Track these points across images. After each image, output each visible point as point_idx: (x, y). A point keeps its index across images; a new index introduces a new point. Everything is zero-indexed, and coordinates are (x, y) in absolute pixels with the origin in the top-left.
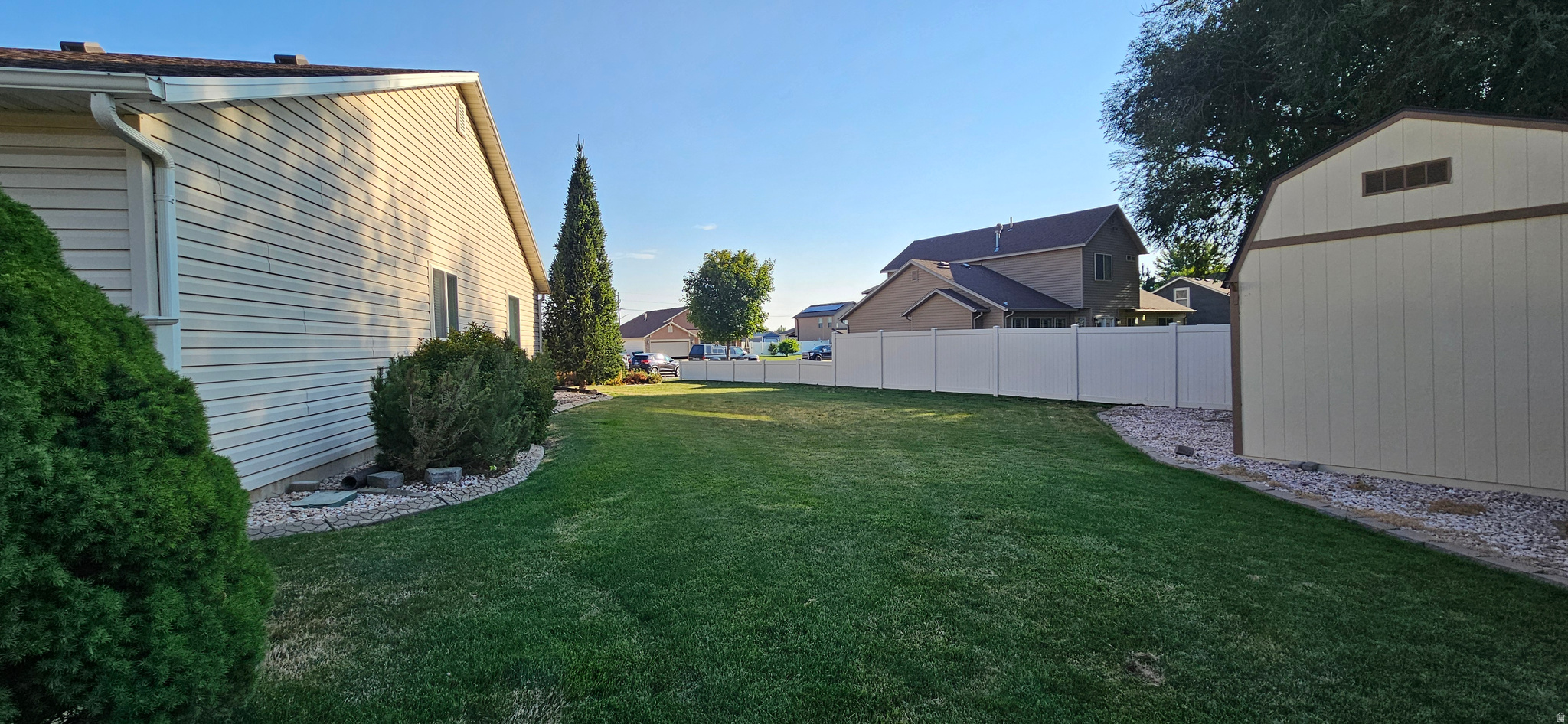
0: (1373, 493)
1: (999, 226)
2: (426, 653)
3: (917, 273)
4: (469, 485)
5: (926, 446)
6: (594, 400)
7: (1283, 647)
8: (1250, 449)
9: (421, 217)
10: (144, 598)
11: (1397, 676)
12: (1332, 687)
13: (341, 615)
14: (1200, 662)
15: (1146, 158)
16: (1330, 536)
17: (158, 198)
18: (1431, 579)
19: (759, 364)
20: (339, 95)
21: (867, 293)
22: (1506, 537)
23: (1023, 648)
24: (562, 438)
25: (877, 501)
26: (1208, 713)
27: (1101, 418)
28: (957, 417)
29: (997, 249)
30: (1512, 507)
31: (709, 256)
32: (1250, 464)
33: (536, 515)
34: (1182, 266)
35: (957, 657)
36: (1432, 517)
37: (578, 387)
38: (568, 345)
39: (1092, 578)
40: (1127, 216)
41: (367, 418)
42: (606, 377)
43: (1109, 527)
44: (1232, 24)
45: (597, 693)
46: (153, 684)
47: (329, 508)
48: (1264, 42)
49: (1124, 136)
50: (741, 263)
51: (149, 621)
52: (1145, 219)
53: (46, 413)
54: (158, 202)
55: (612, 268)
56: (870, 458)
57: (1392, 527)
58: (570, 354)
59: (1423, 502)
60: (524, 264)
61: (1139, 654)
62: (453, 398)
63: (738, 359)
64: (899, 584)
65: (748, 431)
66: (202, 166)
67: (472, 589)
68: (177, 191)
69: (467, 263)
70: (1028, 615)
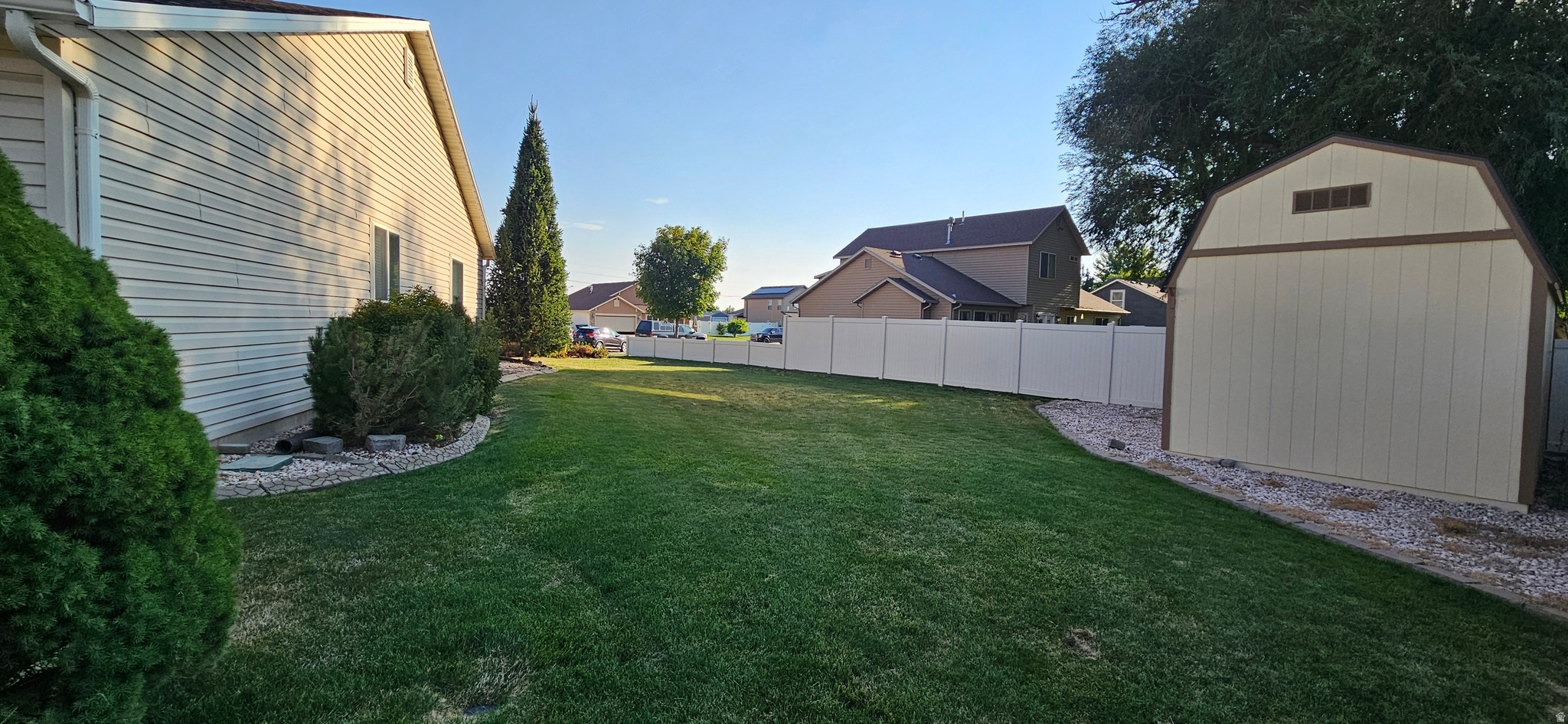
0: (1282, 489)
1: (951, 219)
2: (384, 620)
3: (870, 261)
4: (414, 454)
5: (875, 431)
6: (538, 372)
7: (1204, 626)
8: (1175, 446)
9: (364, 171)
10: (118, 554)
11: (1301, 652)
12: (1245, 661)
13: (289, 582)
14: (1132, 638)
15: (1093, 162)
16: (1245, 527)
17: (79, 131)
18: (1330, 567)
19: (708, 343)
20: (280, 34)
21: (819, 277)
22: (1393, 532)
23: (972, 623)
24: (508, 409)
25: (830, 483)
26: (1138, 683)
27: (1040, 411)
28: (904, 404)
29: (949, 242)
30: (1399, 506)
31: (662, 231)
32: (1175, 459)
33: (487, 486)
34: (1119, 269)
35: (912, 631)
36: (1332, 513)
37: (521, 358)
38: (512, 314)
39: (1035, 560)
40: (1073, 217)
41: (302, 379)
42: (551, 349)
43: (1049, 514)
44: (1183, 37)
45: (563, 661)
46: (129, 643)
47: (262, 473)
48: (1211, 59)
49: (1075, 139)
50: (694, 240)
51: (124, 578)
52: (1089, 221)
53: (19, 359)
54: (79, 136)
55: (562, 237)
56: (822, 441)
57: (1298, 520)
58: (515, 324)
59: (1324, 499)
60: (470, 227)
61: (1077, 630)
62: (400, 363)
63: (686, 336)
64: (855, 562)
65: (699, 411)
66: (129, 99)
67: (426, 558)
68: (101, 125)
69: (410, 223)
70: (977, 594)
